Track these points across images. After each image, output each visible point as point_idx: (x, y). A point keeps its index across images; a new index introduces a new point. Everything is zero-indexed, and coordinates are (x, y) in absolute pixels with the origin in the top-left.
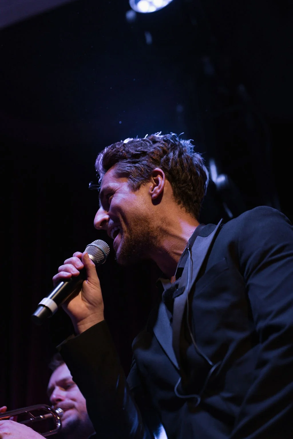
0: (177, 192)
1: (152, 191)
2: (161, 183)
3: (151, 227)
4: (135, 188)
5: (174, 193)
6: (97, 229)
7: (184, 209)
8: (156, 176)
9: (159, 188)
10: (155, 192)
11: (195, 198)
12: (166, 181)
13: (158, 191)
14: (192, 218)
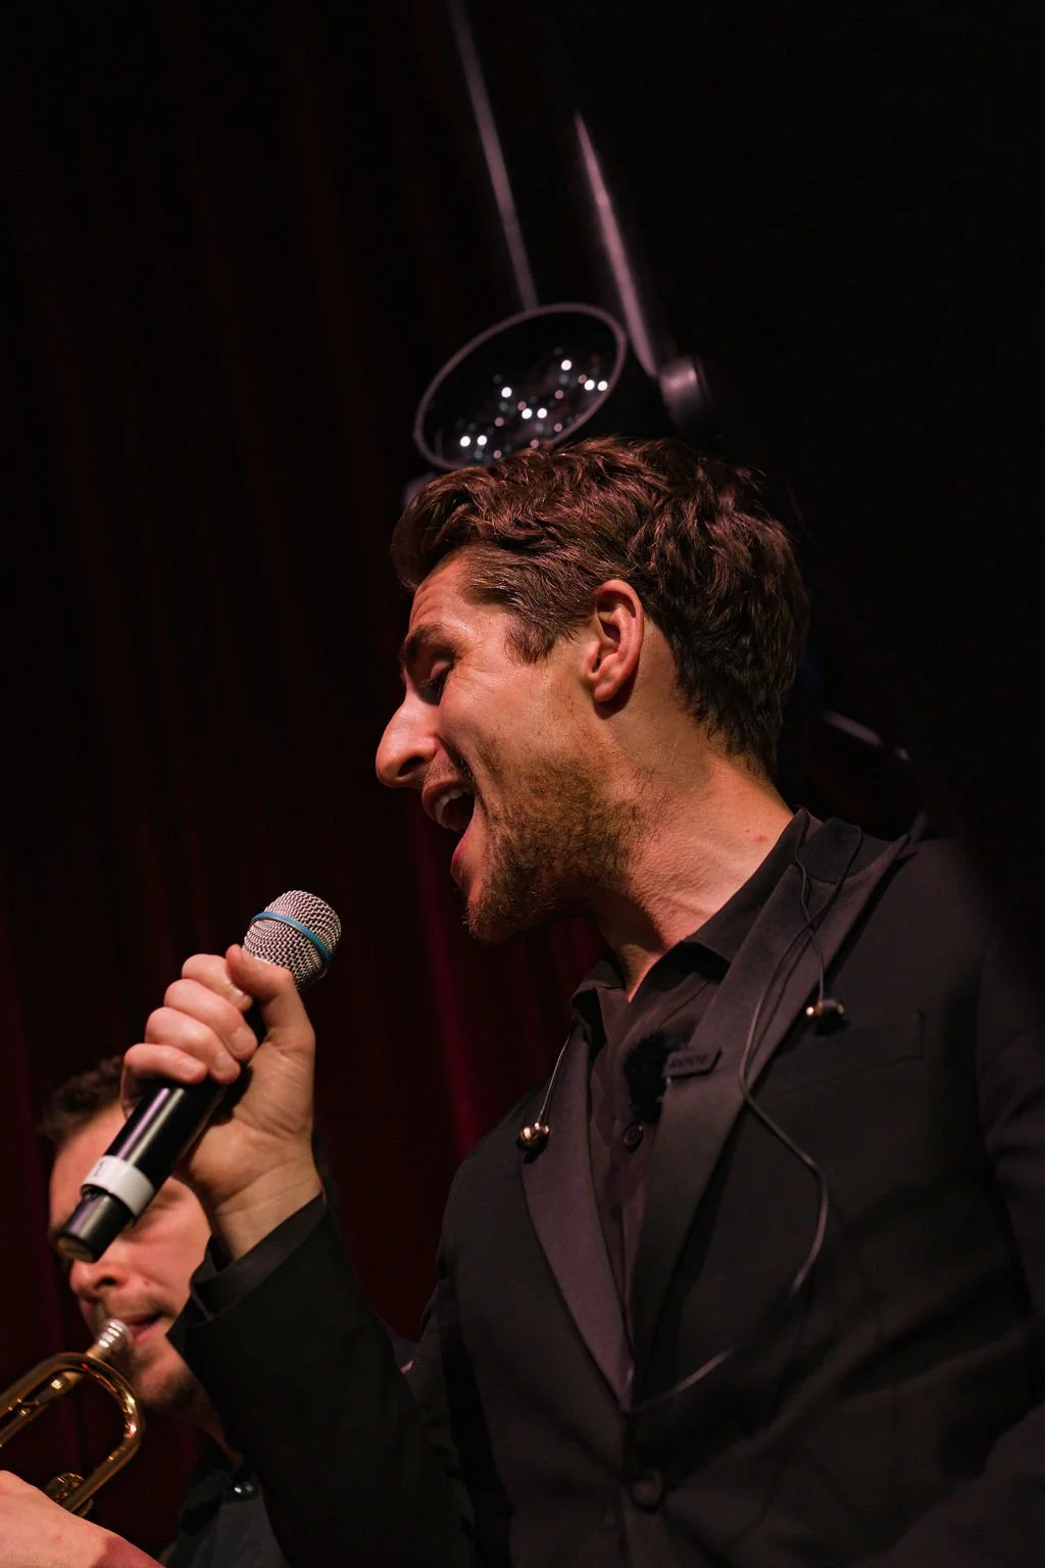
0: (690, 673)
1: (595, 669)
2: (628, 643)
3: (597, 801)
4: (530, 652)
5: (682, 678)
6: (387, 785)
7: (720, 737)
8: (611, 609)
9: (621, 660)
10: (605, 677)
11: (762, 696)
12: (651, 628)
13: (618, 671)
14: (756, 774)
